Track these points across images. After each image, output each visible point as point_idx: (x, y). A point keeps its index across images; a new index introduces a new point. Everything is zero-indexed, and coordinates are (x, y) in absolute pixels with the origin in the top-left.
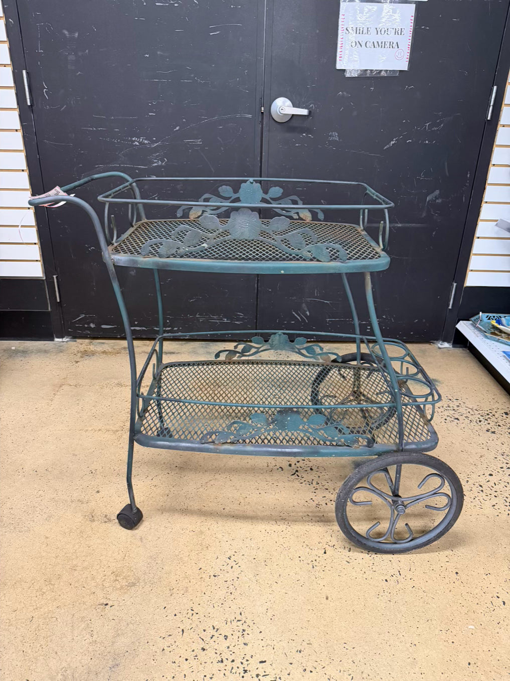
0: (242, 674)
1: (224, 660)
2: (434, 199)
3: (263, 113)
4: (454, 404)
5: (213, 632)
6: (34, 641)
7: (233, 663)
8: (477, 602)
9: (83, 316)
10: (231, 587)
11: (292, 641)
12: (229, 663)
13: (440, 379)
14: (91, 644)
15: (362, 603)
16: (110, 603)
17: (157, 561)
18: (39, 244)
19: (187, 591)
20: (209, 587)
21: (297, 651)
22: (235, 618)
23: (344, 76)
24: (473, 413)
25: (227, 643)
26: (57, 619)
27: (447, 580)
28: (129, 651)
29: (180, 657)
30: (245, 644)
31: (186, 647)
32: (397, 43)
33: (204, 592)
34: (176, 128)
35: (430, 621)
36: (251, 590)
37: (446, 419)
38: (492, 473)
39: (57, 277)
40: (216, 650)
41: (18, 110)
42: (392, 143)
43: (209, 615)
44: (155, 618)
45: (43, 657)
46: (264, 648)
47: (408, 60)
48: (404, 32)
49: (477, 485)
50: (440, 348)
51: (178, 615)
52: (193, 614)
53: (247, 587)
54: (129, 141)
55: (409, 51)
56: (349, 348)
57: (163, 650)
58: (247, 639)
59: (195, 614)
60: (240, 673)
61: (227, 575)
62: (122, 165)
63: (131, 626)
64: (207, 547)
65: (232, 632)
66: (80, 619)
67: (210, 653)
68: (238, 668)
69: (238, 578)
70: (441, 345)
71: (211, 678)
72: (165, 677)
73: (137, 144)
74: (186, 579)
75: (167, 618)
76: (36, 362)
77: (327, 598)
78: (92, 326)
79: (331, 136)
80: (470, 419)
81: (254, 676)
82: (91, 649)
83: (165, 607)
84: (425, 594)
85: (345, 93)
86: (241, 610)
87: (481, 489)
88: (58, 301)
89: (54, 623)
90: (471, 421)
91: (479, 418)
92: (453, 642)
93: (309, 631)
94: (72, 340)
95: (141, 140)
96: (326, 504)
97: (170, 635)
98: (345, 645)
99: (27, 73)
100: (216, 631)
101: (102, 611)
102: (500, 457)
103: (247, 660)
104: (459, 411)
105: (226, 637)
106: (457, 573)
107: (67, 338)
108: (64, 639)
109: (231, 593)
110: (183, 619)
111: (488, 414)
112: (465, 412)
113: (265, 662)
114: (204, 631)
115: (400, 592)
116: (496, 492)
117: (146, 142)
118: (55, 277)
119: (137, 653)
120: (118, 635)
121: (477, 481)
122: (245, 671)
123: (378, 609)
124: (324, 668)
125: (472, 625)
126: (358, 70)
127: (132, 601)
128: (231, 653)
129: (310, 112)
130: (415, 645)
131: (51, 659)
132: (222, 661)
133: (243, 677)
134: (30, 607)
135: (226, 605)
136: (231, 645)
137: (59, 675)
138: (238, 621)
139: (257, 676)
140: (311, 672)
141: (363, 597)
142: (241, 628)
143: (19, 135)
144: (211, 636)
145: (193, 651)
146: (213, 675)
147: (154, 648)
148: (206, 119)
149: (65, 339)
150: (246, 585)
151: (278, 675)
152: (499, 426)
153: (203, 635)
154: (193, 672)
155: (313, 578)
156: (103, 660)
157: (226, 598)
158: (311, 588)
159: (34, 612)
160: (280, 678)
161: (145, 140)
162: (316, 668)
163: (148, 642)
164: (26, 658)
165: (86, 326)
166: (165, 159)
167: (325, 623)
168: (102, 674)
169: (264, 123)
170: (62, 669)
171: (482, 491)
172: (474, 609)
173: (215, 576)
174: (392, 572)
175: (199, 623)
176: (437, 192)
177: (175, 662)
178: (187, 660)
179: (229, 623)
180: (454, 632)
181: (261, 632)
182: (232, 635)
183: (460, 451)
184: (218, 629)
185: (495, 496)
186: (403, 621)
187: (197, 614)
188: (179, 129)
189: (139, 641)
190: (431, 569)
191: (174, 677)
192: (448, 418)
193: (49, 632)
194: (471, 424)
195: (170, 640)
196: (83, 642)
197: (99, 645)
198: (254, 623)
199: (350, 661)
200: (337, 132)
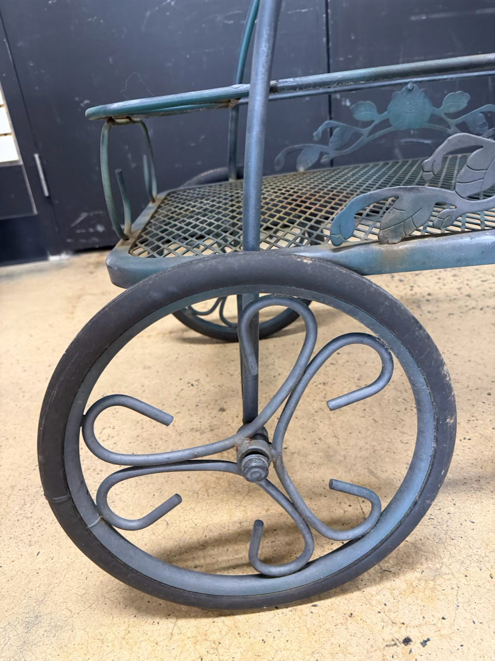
9: (84, 215)
16: (414, 635)
18: (6, 106)
39: (39, 156)
76: (30, 281)
78: (100, 228)
88: (46, 193)
94: (74, 255)
107: (66, 254)
118: (36, 156)
149: (63, 256)
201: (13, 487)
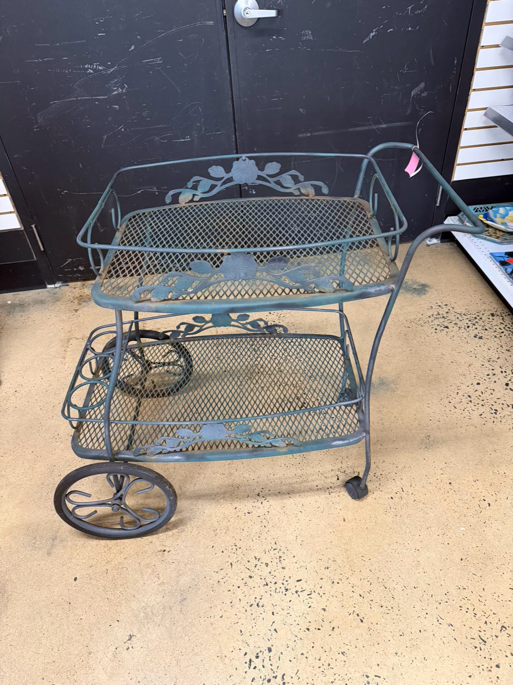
0: (284, 593)
1: (269, 583)
2: (419, 93)
3: (225, 16)
4: (443, 311)
5: (256, 562)
6: (114, 589)
7: (276, 585)
8: (467, 507)
9: (70, 260)
10: (264, 521)
11: (320, 561)
12: (272, 585)
13: (430, 283)
14: (160, 585)
15: (374, 521)
16: (167, 549)
17: (198, 507)
18: (9, 195)
19: (228, 530)
20: (246, 524)
21: (325, 568)
22: (272, 548)
24: (461, 319)
25: (269, 569)
26: (127, 568)
27: (442, 491)
28: (192, 587)
29: (233, 585)
30: (283, 568)
31: (236, 577)
33: (242, 528)
34: (131, 48)
35: (429, 528)
36: (281, 522)
37: (436, 329)
38: (480, 382)
39: (35, 226)
40: (261, 576)
42: (372, 34)
43: (250, 548)
44: (207, 557)
45: (124, 601)
46: (299, 569)
49: (466, 395)
50: (428, 245)
51: (225, 551)
52: (237, 549)
53: (277, 519)
54: (81, 69)
57: (219, 582)
58: (284, 563)
59: (238, 549)
60: (282, 592)
61: (259, 511)
62: (79, 98)
63: (188, 566)
64: (238, 487)
65: (271, 560)
66: (146, 566)
67: (256, 579)
68: (280, 588)
69: (268, 512)
70: (430, 241)
71: (261, 599)
72: (224, 603)
73: (92, 71)
74: (226, 519)
75: (217, 555)
76: (36, 316)
77: (344, 520)
78: (81, 268)
79: (303, 35)
80: (458, 326)
81: (294, 592)
82: (161, 589)
83: (213, 547)
84: (425, 506)
86: (276, 539)
87: (469, 399)
88: (42, 249)
89: (126, 572)
90: (459, 327)
91: (467, 324)
92: (448, 544)
93: (332, 550)
94: (64, 284)
95: (95, 66)
97: (222, 569)
98: (363, 558)
100: (258, 561)
101: (162, 557)
102: (487, 364)
103: (287, 581)
104: (448, 318)
105: (267, 565)
106: (450, 483)
107: (58, 283)
108: (138, 584)
109: (265, 526)
110: (229, 554)
111: (476, 318)
112: (454, 318)
113: (301, 580)
114: (249, 561)
115: (404, 506)
116: (483, 400)
117: (100, 68)
118: (33, 226)
119: (198, 588)
120: (180, 575)
121: (466, 391)
122: (287, 590)
123: (387, 524)
124: (348, 578)
125: (463, 527)
127: (185, 545)
128: (273, 577)
129: (279, 13)
130: (418, 550)
131: (132, 602)
132: (267, 585)
133: (285, 595)
134: (102, 562)
135: (263, 537)
136: (272, 570)
137: (141, 613)
138: (275, 549)
139: (297, 592)
140: (338, 583)
141: (373, 515)
142: (278, 555)
144: (255, 565)
145: (243, 579)
146: (262, 596)
147: (211, 582)
148: (163, 33)
149: (57, 285)
150: (276, 517)
151: (313, 589)
152: (486, 330)
153: (248, 565)
154: (245, 596)
155: (331, 503)
156: (173, 597)
157: (262, 531)
158: (330, 513)
159: (106, 565)
160: (314, 591)
161: (99, 65)
162: (341, 580)
163: (205, 577)
164: (112, 603)
166: (125, 85)
167: (344, 542)
168: (175, 608)
169: (229, 29)
170: (142, 608)
171: (471, 401)
172: (465, 513)
173: (249, 513)
174: (395, 490)
175: (243, 556)
176: (422, 85)
177: (230, 591)
178: (239, 587)
179: (267, 553)
180: (449, 535)
181: (294, 557)
182: (272, 562)
183: (450, 362)
184: (259, 559)
185: (483, 405)
186: (408, 531)
187: (240, 548)
188: (135, 48)
189: (198, 577)
190: (428, 482)
191: (231, 602)
192: (438, 328)
193: (124, 580)
194: (460, 331)
195: (222, 573)
196: (154, 585)
197: (166, 585)
198: (288, 550)
199: (368, 571)
200: (310, 30)
201: (43, 484)
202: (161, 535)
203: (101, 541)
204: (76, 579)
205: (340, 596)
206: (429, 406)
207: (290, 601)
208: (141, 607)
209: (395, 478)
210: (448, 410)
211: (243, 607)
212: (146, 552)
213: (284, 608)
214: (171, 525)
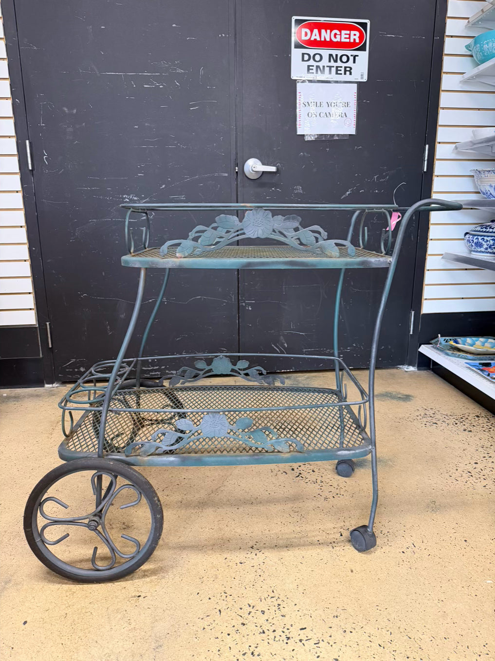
0: (286, 641)
1: (265, 631)
3: (237, 172)
4: (429, 413)
5: (250, 609)
6: (71, 634)
7: (274, 633)
9: (74, 360)
10: (259, 570)
11: (327, 609)
12: (272, 635)
13: (413, 395)
14: (130, 631)
15: (385, 572)
16: (143, 595)
18: (34, 293)
19: (216, 578)
20: (238, 573)
21: (334, 617)
22: (269, 596)
23: (304, 139)
24: (448, 418)
25: (265, 617)
26: (91, 613)
27: (458, 548)
28: (170, 633)
29: (222, 633)
30: (282, 616)
31: (226, 624)
32: (345, 113)
33: (233, 577)
34: (162, 186)
35: (451, 581)
36: (279, 572)
37: (426, 424)
38: (477, 462)
39: (50, 324)
40: (256, 623)
41: (20, 174)
42: (348, 193)
43: (243, 595)
44: (190, 603)
45: (83, 647)
46: (302, 617)
47: (355, 126)
48: (350, 105)
49: (466, 471)
50: (406, 372)
51: (212, 598)
52: (226, 597)
53: (274, 569)
54: (120, 198)
55: (355, 119)
56: (326, 375)
57: (204, 628)
58: (283, 611)
59: (228, 596)
60: (283, 641)
61: (253, 561)
62: (114, 219)
63: (167, 612)
64: (229, 541)
65: (268, 608)
66: (115, 611)
67: (251, 626)
69: (264, 563)
70: (407, 368)
71: (256, 647)
72: (211, 651)
73: (128, 200)
74: (214, 568)
75: (202, 602)
77: (352, 571)
78: (82, 370)
79: (296, 189)
81: (298, 641)
82: (131, 635)
83: (198, 593)
84: (441, 560)
85: (306, 154)
86: (273, 588)
87: (470, 474)
88: (50, 346)
89: (89, 617)
90: (448, 424)
91: (454, 422)
92: (476, 595)
93: (341, 599)
94: (62, 385)
95: (131, 197)
96: (333, 497)
97: (208, 616)
98: (377, 607)
99: (30, 143)
100: (253, 608)
101: (136, 602)
102: (480, 449)
103: (288, 629)
104: (435, 417)
105: (263, 612)
106: (466, 541)
107: (57, 384)
108: (102, 630)
109: (260, 576)
110: (218, 601)
111: (462, 418)
112: (441, 418)
113: (305, 628)
114: (241, 609)
115: (418, 560)
116: (484, 475)
117: (135, 198)
118: (48, 323)
119: (178, 634)
120: (156, 620)
121: (466, 468)
122: (288, 638)
123: (401, 575)
124: (362, 628)
125: (489, 580)
126: (315, 135)
127: (165, 591)
128: (271, 624)
129: (278, 169)
130: (442, 601)
131: (92, 648)
132: (264, 632)
133: (287, 643)
134: (62, 606)
135: (258, 586)
136: (269, 618)
138: (272, 597)
139: (301, 641)
140: (351, 632)
141: (385, 567)
142: (276, 603)
143: (20, 196)
144: (249, 612)
145: (234, 626)
146: (257, 644)
147: (194, 628)
148: (188, 178)
149: (55, 385)
150: (272, 567)
151: (321, 638)
152: (474, 426)
153: (240, 612)
154: (237, 644)
155: (335, 556)
156: (145, 643)
157: (256, 580)
158: (335, 564)
159: (66, 609)
160: (323, 640)
161: (135, 197)
162: (355, 629)
163: (187, 624)
164: (66, 649)
165: (76, 370)
166: (153, 213)
167: (354, 591)
168: (147, 655)
169: (239, 180)
171: (472, 476)
172: (489, 568)
173: (241, 563)
174: (406, 545)
175: (234, 603)
177: (217, 638)
178: (229, 634)
179: (263, 600)
180: (475, 587)
181: (296, 605)
182: (269, 609)
183: (444, 447)
184: (253, 607)
185: (484, 479)
186: (427, 582)
188: (165, 187)
189: (179, 623)
190: (442, 539)
191: (219, 650)
192: (427, 423)
193: (86, 625)
194: (449, 426)
195: (208, 619)
196: (123, 630)
197: (138, 631)
198: (288, 598)
199: (385, 620)
200: (301, 186)
201: (5, 532)
202: (137, 581)
203: (64, 585)
204: (25, 623)
205: (355, 646)
206: (430, 478)
207: (293, 650)
208: (103, 654)
209: (404, 535)
210: (449, 482)
211: (234, 656)
212: (117, 597)
213: (285, 658)
214: (150, 572)
